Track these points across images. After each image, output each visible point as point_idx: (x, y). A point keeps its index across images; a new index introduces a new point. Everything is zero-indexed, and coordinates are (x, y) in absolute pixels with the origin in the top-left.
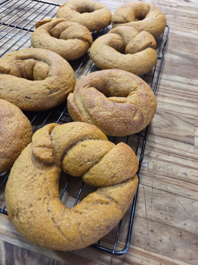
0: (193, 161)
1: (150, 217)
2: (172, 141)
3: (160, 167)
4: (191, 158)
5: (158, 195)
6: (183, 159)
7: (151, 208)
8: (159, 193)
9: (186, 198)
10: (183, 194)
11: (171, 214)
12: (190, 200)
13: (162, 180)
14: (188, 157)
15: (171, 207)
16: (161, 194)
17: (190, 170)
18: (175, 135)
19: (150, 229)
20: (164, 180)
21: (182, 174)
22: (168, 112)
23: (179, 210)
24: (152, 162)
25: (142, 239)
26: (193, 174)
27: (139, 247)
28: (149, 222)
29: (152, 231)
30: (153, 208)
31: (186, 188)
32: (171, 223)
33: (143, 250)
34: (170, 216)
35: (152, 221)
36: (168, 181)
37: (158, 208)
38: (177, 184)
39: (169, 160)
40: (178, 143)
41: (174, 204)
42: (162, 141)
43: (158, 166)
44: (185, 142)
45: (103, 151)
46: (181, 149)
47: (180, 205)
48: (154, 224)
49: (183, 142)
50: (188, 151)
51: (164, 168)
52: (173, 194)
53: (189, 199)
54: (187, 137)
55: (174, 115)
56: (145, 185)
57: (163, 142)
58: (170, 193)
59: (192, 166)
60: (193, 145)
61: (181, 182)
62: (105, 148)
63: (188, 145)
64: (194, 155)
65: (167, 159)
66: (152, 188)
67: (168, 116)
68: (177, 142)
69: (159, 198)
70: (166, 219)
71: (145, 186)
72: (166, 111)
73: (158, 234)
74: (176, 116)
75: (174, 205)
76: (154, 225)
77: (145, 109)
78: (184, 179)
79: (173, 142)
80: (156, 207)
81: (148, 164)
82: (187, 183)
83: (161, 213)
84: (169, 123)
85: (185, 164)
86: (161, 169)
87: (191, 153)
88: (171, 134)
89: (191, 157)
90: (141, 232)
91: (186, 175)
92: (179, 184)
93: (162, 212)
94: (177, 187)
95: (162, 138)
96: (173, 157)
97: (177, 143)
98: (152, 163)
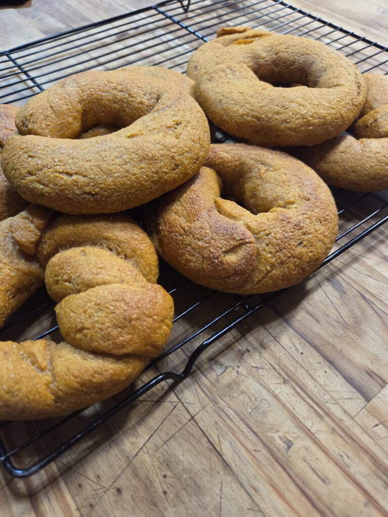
0: (333, 430)
1: (138, 466)
2: (321, 359)
3: (243, 392)
4: (333, 421)
5: (192, 440)
6: (311, 411)
7: (156, 451)
8: (194, 437)
9: (243, 491)
10: (243, 478)
11: (184, 493)
12: (250, 501)
13: (225, 418)
14: (328, 415)
15: (195, 482)
16: (199, 442)
17: (309, 443)
18: (340, 352)
19: (116, 485)
20: (228, 422)
21: (280, 438)
22: (368, 296)
23: (207, 499)
24: (237, 372)
25: (88, 487)
26: (308, 457)
27: (73, 497)
28: (129, 472)
29: (119, 491)
30: (157, 454)
31: (264, 473)
32: (165, 509)
33: (73, 507)
34: (177, 496)
35: (136, 474)
36: (236, 430)
37: (168, 463)
38: (251, 447)
39: (277, 392)
40: (331, 373)
41: (205, 481)
42: (298, 346)
43: (243, 388)
44: (349, 380)
45: (100, 276)
46: (327, 388)
47: (218, 491)
48: (133, 482)
49: (344, 377)
50: (341, 403)
51: (251, 400)
52: (224, 461)
53: (245, 496)
54: (367, 372)
55: (379, 311)
56: (183, 403)
57: (297, 350)
58: (220, 455)
59: (322, 440)
60: (368, 399)
61: (264, 451)
63: (354, 390)
64: (347, 422)
65: (273, 388)
66: (193, 418)
67: (358, 304)
68: (330, 369)
69: (187, 445)
70: (165, 493)
71: (181, 404)
72: (363, 293)
73: (125, 506)
74: (382, 315)
75: (205, 483)
76: (132, 485)
77: (271, 253)
78: (275, 450)
79: (320, 363)
80: (167, 457)
81: (225, 371)
82: (276, 464)
83: (165, 476)
84: (350, 321)
85: (309, 424)
86: (242, 397)
87: (345, 412)
88: (333, 346)
89: (337, 421)
90: (98, 477)
91: (289, 447)
92: (254, 453)
93: (169, 474)
94: (243, 452)
95: (303, 340)
96: (293, 392)
97: (328, 370)
98: (234, 374)
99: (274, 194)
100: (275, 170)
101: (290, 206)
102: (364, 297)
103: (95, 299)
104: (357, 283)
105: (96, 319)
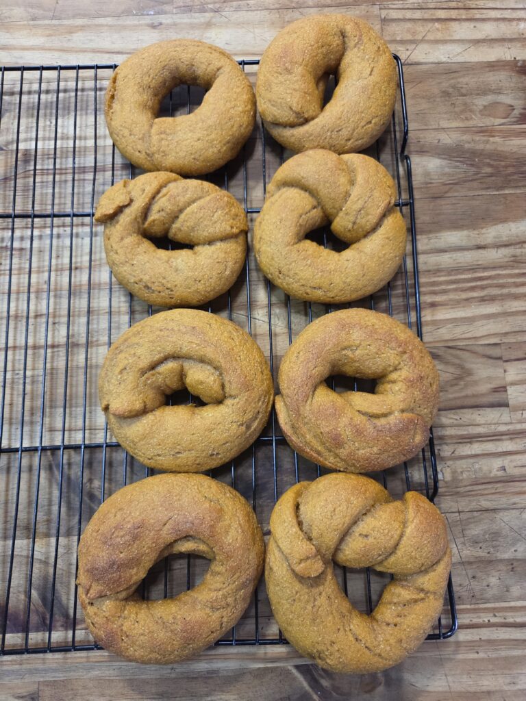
0: (511, 439)
1: (467, 560)
2: (470, 411)
3: (462, 472)
4: (507, 435)
5: (470, 520)
6: (495, 442)
7: (465, 545)
8: (471, 518)
9: (511, 511)
10: (505, 506)
11: (494, 543)
12: (517, 511)
13: (470, 493)
14: (502, 435)
15: (493, 533)
16: (474, 517)
17: (509, 458)
18: (474, 396)
19: (470, 576)
20: (473, 493)
21: (498, 471)
22: (450, 344)
23: (504, 532)
24: (448, 466)
25: (463, 593)
26: (514, 464)
27: (463, 604)
28: (468, 567)
29: (474, 577)
30: (467, 545)
31: (508, 493)
32: (496, 557)
33: (468, 607)
34: (493, 547)
35: (470, 563)
36: (479, 492)
37: (475, 542)
38: (493, 491)
39: (473, 453)
40: (482, 411)
41: (495, 527)
42: (455, 417)
43: (459, 470)
44: (492, 406)
46: (489, 422)
47: (504, 524)
48: (474, 567)
49: (488, 407)
50: (501, 422)
51: (469, 471)
52: (492, 510)
53: (514, 511)
54: (495, 392)
55: (464, 348)
56: (447, 512)
57: (456, 420)
58: (487, 510)
59: (512, 450)
60: (507, 405)
61: (499, 485)
62: (396, 530)
63: (498, 408)
64: (511, 427)
65: (469, 453)
66: (459, 512)
67: (452, 355)
68: (479, 410)
69: (472, 525)
70: (489, 553)
71: (447, 514)
72: (446, 345)
73: (483, 578)
74: (468, 348)
75: (497, 528)
76: (475, 568)
77: (425, 408)
78: (502, 479)
79: (472, 414)
80: (472, 540)
81: (443, 473)
82: (509, 484)
83: (481, 548)
84: (458, 372)
85: (500, 450)
86: (464, 476)
87: (506, 424)
88: (466, 396)
89: (507, 432)
90: (460, 585)
91: (505, 470)
92: (497, 491)
93: (480, 545)
94: (493, 497)
95: (453, 411)
96: (478, 444)
97: (479, 412)
98: (448, 470)
99: (381, 367)
100: (358, 347)
101: (400, 367)
102: (449, 347)
103: (412, 549)
104: (438, 342)
105: (424, 554)
